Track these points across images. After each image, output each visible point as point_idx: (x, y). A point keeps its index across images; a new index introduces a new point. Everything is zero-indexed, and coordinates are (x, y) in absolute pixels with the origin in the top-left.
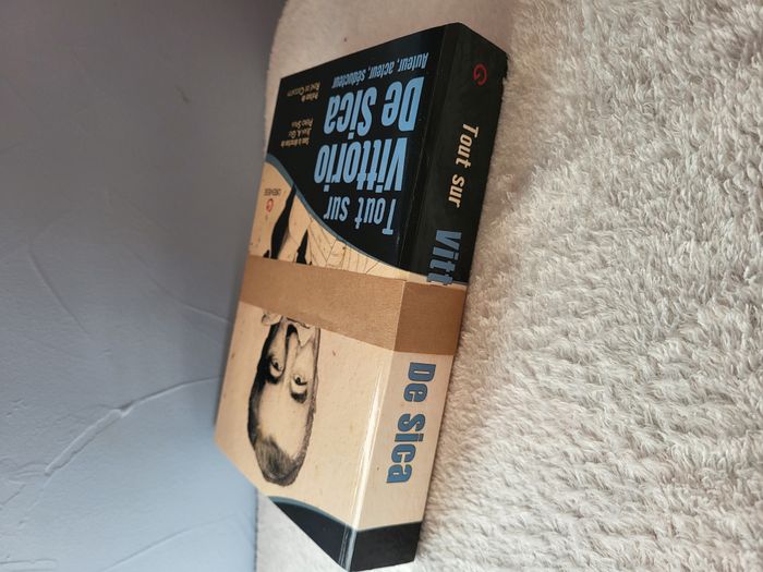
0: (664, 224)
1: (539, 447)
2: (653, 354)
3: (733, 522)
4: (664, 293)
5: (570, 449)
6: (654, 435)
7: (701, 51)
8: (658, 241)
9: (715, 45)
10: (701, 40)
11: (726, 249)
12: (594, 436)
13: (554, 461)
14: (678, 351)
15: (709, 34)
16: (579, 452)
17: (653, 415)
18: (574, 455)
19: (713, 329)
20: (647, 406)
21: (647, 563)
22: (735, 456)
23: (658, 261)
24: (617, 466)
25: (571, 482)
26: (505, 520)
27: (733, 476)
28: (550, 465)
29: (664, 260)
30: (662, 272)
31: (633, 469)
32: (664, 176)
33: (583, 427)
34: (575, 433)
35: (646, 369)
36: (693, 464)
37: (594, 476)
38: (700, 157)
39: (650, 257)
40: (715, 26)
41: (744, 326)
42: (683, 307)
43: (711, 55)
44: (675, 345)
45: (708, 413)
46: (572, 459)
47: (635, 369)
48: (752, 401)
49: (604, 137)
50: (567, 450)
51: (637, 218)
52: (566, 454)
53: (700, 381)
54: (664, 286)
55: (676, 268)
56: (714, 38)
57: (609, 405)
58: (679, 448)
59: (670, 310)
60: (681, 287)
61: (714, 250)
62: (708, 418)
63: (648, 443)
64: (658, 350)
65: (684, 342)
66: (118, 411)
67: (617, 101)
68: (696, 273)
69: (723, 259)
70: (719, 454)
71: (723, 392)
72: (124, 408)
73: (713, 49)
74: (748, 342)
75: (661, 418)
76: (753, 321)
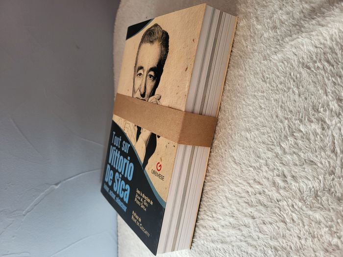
0: (285, 89)
1: (237, 189)
2: (283, 145)
3: (318, 216)
4: (286, 119)
5: (250, 189)
6: (284, 181)
7: (298, 13)
8: (283, 97)
10: (298, 9)
11: (311, 98)
12: (259, 183)
13: (243, 194)
14: (293, 144)
15: (301, 6)
16: (253, 191)
17: (283, 172)
18: (251, 192)
19: (307, 133)
20: (280, 168)
21: (283, 236)
22: (318, 188)
23: (283, 105)
24: (269, 196)
25: (250, 204)
26: (223, 223)
27: (316, 196)
28: (241, 197)
29: (286, 105)
30: (285, 110)
31: (275, 196)
32: (284, 69)
33: (255, 180)
34: (251, 182)
35: (280, 152)
36: (301, 192)
37: (260, 200)
38: (298, 59)
39: (280, 103)
40: (304, 3)
41: (319, 131)
42: (295, 124)
43: (302, 15)
44: (291, 141)
45: (306, 170)
46: (250, 194)
47: (275, 153)
48: (323, 163)
49: (259, 53)
51: (274, 87)
52: (248, 192)
53: (302, 156)
54: (286, 116)
55: (291, 108)
56: (303, 8)
57: (265, 168)
58: (295, 186)
59: (289, 126)
60: (293, 116)
61: (306, 98)
62: (306, 172)
63: (282, 184)
64: (285, 143)
65: (295, 140)
66: (54, 186)
67: (264, 37)
68: (299, 109)
69: (310, 103)
70: (311, 187)
71: (312, 160)
72: (57, 184)
73: (303, 12)
74: (321, 137)
75: (286, 173)
76: (323, 129)
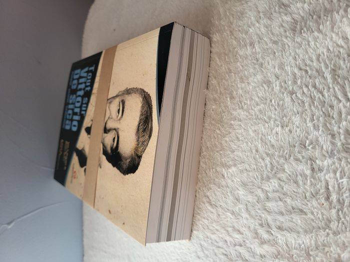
0: (265, 118)
1: (213, 237)
2: (264, 188)
4: (268, 155)
5: (228, 238)
6: (268, 231)
7: (277, 28)
8: (263, 127)
9: (284, 25)
10: (276, 22)
11: (296, 131)
12: (239, 232)
13: (221, 244)
14: (277, 186)
15: (280, 19)
16: (232, 240)
17: (267, 220)
18: (230, 242)
19: (293, 174)
20: (264, 216)
22: (309, 244)
23: (263, 137)
24: (251, 248)
25: (229, 257)
27: (308, 255)
28: (219, 247)
29: (267, 137)
30: (266, 143)
31: (259, 250)
32: (264, 93)
33: (234, 227)
34: (230, 229)
35: (262, 196)
36: (288, 247)
37: (240, 253)
38: (280, 83)
39: (260, 136)
40: (283, 15)
41: (308, 172)
42: (278, 162)
43: (282, 30)
44: (275, 182)
45: (294, 220)
46: (229, 244)
47: (256, 196)
48: (315, 214)
49: (235, 74)
50: (226, 239)
51: (252, 115)
52: (226, 241)
53: (288, 202)
54: (267, 151)
55: (273, 141)
56: (283, 21)
57: (245, 215)
58: (281, 239)
59: (271, 164)
60: (276, 151)
61: (290, 131)
62: (294, 223)
63: (265, 236)
64: (267, 185)
65: (279, 181)
66: (6, 225)
67: (240, 56)
68: (282, 144)
69: (295, 136)
70: (301, 242)
71: (300, 208)
72: (9, 224)
73: (283, 26)
74: (311, 181)
75: (271, 222)
76: (313, 170)
